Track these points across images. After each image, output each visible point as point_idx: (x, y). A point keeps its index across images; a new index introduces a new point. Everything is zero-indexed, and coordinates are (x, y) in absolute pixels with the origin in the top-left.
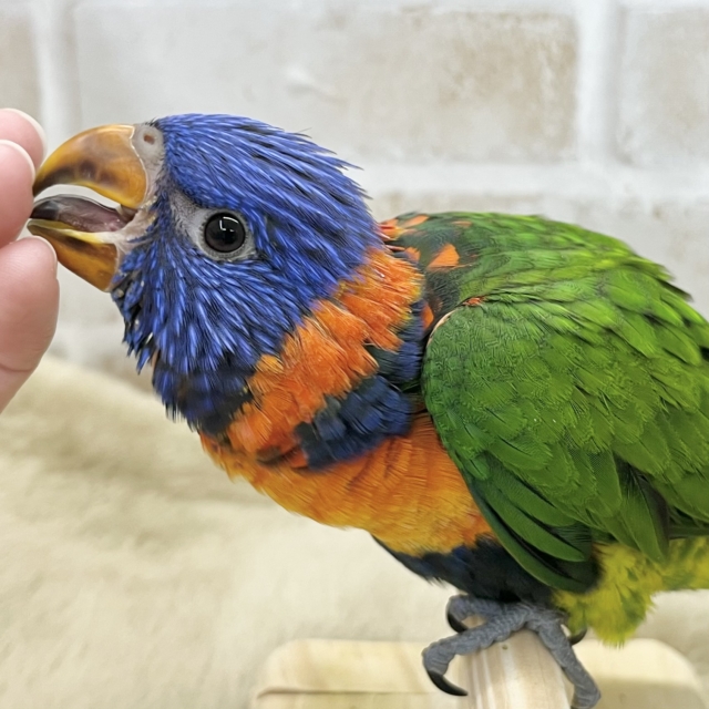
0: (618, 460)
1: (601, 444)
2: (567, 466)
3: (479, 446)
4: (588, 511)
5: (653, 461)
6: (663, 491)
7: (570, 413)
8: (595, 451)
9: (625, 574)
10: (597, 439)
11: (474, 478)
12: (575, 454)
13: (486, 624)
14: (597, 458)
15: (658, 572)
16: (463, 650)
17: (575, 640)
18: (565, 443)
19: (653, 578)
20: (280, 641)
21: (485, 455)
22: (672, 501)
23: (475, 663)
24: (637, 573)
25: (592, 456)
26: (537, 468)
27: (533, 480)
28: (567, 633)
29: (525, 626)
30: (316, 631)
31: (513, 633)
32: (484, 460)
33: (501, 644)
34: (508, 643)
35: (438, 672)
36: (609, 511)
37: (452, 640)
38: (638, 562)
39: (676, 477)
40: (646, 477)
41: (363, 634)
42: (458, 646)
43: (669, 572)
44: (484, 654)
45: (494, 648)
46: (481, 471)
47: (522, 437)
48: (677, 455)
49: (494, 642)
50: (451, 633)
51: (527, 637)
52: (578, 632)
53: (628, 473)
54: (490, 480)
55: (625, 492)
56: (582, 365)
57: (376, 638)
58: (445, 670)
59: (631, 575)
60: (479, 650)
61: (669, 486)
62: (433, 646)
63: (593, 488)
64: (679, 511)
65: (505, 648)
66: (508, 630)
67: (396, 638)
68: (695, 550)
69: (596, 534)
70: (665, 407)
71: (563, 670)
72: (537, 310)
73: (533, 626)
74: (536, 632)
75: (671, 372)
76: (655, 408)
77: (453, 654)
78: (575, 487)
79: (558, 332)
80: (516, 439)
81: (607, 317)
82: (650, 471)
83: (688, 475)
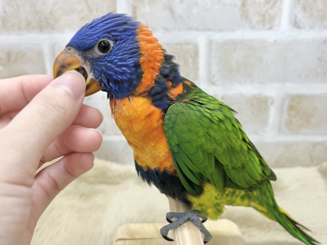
0: (215, 158)
1: (211, 151)
2: (201, 154)
4: (204, 170)
5: (224, 161)
6: (226, 170)
8: (209, 152)
9: (214, 198)
10: (210, 149)
12: (204, 151)
13: (177, 220)
14: (209, 154)
16: (171, 228)
17: (203, 221)
20: (121, 224)
21: (178, 145)
22: (228, 174)
24: (218, 198)
25: (208, 153)
26: (192, 152)
29: (189, 219)
30: (131, 221)
31: (185, 222)
32: (177, 147)
34: (185, 225)
35: (165, 235)
36: (210, 171)
37: (168, 225)
39: (230, 167)
41: (144, 221)
44: (178, 229)
46: (176, 150)
47: (189, 142)
48: (231, 161)
49: (180, 225)
52: (204, 219)
54: (178, 153)
55: (215, 167)
56: (210, 128)
57: (148, 222)
58: (167, 234)
60: (176, 227)
61: (228, 169)
62: (163, 228)
63: (206, 163)
64: (230, 178)
67: (154, 222)
68: (235, 195)
69: (204, 178)
70: (230, 147)
71: (201, 231)
72: (201, 109)
73: (191, 219)
74: (192, 221)
75: (234, 138)
76: (228, 146)
77: (169, 230)
78: (201, 161)
79: (205, 116)
80: (187, 142)
81: (221, 117)
82: (223, 163)
83: (234, 168)
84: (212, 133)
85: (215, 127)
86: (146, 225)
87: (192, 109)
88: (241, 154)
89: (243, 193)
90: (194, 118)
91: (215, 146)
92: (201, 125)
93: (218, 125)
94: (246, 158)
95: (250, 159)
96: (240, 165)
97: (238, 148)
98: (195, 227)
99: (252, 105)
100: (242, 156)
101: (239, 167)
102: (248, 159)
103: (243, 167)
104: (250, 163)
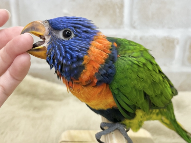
0: (144, 92)
1: (141, 88)
2: (134, 92)
3: (116, 87)
4: (136, 102)
5: (150, 92)
6: (151, 99)
7: (136, 81)
8: (140, 89)
9: (140, 117)
10: (140, 87)
11: (114, 94)
12: (136, 90)
13: (109, 128)
14: (140, 91)
15: (146, 117)
16: (104, 134)
17: (127, 131)
18: (134, 87)
19: (145, 118)
21: (118, 89)
22: (152, 101)
23: (106, 137)
24: (143, 117)
25: (139, 90)
26: (128, 92)
27: (127, 95)
28: (126, 130)
29: (117, 129)
31: (114, 130)
32: (117, 90)
33: (112, 133)
34: (113, 132)
35: (99, 139)
36: (141, 102)
37: (102, 132)
38: (143, 114)
39: (154, 96)
40: (149, 96)
42: (103, 133)
43: (148, 117)
44: (108, 135)
45: (110, 134)
46: (116, 92)
47: (126, 85)
48: (155, 92)
49: (110, 132)
50: (102, 130)
51: (117, 131)
52: (128, 130)
53: (145, 95)
54: (118, 94)
55: (144, 99)
58: (100, 138)
59: (141, 117)
60: (107, 134)
61: (152, 98)
62: (98, 133)
63: (138, 97)
64: (153, 103)
65: (113, 133)
66: (113, 130)
68: (153, 113)
69: (137, 107)
70: (153, 81)
71: (125, 138)
72: (130, 59)
73: (119, 129)
74: (119, 130)
75: (154, 74)
76: (151, 81)
77: (102, 135)
78: (135, 97)
79: (135, 64)
80: (124, 86)
81: (144, 61)
82: (149, 95)
83: (156, 96)
84: (141, 75)
85: (142, 69)
86: (82, 131)
87: (125, 61)
88: (159, 84)
89: (158, 111)
90: (127, 66)
91: (143, 84)
92: (133, 71)
93: (144, 68)
94: (162, 86)
95: (165, 86)
96: (160, 93)
97: (157, 81)
98: (121, 134)
99: (163, 45)
100: (161, 86)
101: (159, 94)
102: (164, 86)
103: (162, 93)
104: (165, 89)
